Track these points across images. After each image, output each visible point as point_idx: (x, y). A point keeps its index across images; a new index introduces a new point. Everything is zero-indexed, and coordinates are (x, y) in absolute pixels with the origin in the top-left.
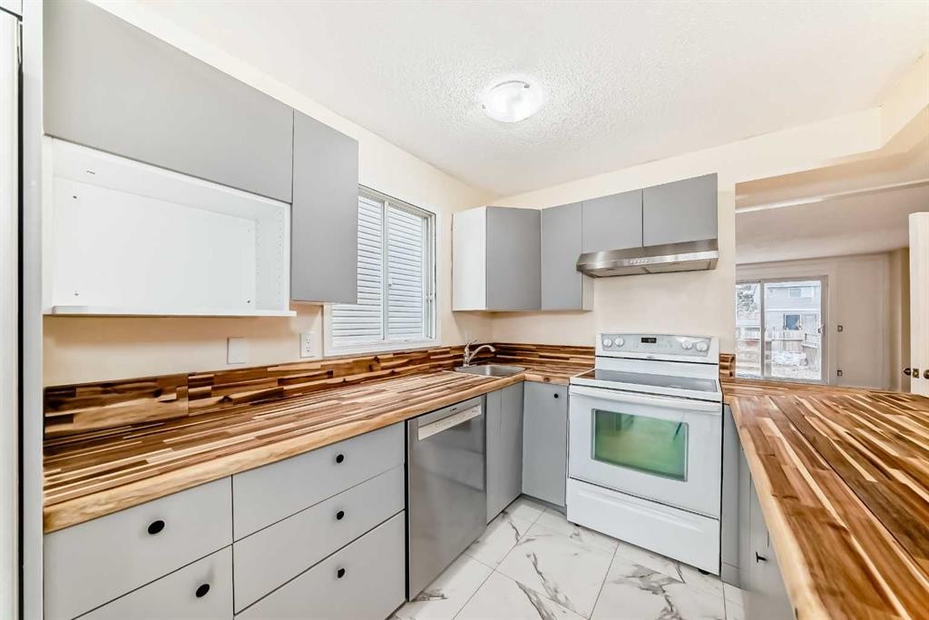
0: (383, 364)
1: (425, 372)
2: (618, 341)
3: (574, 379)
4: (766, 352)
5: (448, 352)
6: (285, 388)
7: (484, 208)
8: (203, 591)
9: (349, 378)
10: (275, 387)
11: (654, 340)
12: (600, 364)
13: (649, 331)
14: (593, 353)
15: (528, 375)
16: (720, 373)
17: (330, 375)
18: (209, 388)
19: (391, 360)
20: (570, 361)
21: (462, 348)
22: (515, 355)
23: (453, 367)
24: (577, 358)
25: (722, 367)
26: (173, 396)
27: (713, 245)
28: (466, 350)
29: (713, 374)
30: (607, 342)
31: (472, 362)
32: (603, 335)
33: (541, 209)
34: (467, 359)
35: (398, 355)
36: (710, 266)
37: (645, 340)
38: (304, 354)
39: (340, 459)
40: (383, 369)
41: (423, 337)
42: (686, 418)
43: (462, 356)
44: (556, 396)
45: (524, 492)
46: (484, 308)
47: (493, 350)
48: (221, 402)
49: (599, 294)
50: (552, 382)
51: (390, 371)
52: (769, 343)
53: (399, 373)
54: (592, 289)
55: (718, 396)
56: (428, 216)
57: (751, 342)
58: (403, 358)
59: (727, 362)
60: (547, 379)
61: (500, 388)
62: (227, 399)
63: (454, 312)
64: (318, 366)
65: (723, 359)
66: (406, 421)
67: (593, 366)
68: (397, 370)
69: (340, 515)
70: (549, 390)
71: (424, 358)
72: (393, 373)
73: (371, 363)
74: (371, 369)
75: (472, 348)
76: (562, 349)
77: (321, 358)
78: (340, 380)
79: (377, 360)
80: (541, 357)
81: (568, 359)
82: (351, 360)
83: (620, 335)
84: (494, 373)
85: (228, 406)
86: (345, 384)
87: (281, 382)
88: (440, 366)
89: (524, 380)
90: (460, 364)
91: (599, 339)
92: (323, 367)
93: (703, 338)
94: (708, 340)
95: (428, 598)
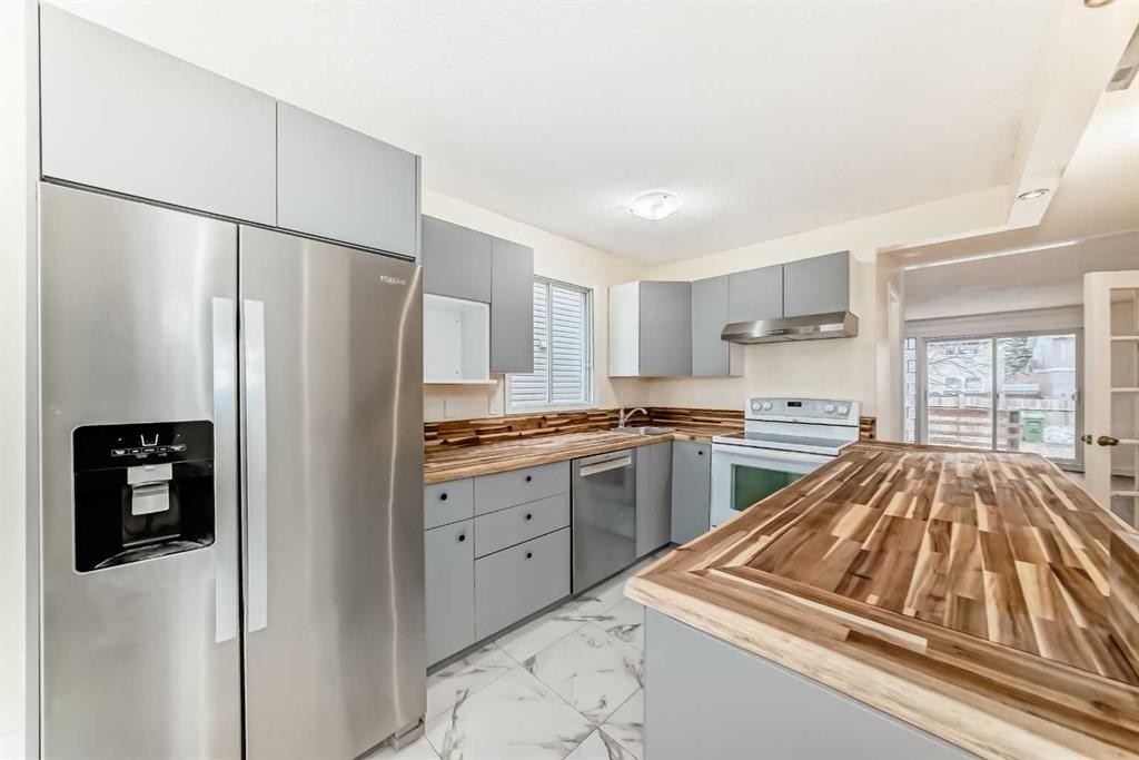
0: (550, 423)
1: (585, 431)
2: (766, 405)
3: (716, 438)
5: (604, 415)
6: (481, 437)
7: (637, 283)
8: (462, 538)
9: (524, 433)
10: (473, 435)
11: (799, 405)
12: (749, 427)
13: (794, 395)
14: (743, 417)
15: (677, 435)
16: (860, 435)
17: (510, 429)
18: (435, 433)
19: (555, 419)
20: (719, 424)
21: (618, 411)
22: (670, 418)
23: (608, 428)
24: (728, 421)
25: (862, 430)
28: (622, 413)
29: (853, 436)
30: (756, 406)
31: (626, 424)
32: (752, 400)
33: (691, 280)
34: (622, 421)
35: (562, 415)
37: (790, 404)
38: (492, 412)
39: (529, 479)
40: (550, 426)
41: (582, 400)
43: (617, 419)
44: (700, 453)
45: (673, 540)
46: (637, 374)
47: (645, 412)
48: (442, 443)
49: (750, 362)
50: (698, 440)
51: (554, 429)
53: (562, 431)
54: (743, 354)
56: (586, 291)
58: (565, 418)
59: (867, 424)
60: (693, 438)
61: (649, 444)
62: (445, 442)
63: (610, 378)
64: (501, 421)
65: (863, 421)
66: (571, 460)
67: (743, 429)
68: (561, 428)
69: (529, 517)
70: (694, 449)
71: (583, 419)
72: (557, 431)
73: (541, 421)
74: (540, 426)
75: (627, 411)
76: (715, 413)
77: (502, 416)
78: (517, 433)
79: (544, 419)
80: (694, 420)
81: (719, 422)
82: (524, 418)
83: (768, 400)
84: (647, 433)
85: (446, 447)
86: (521, 437)
87: (479, 432)
88: (597, 426)
89: (672, 440)
90: (617, 425)
91: (748, 401)
92: (505, 423)
93: (843, 402)
94: (848, 404)
95: (588, 599)
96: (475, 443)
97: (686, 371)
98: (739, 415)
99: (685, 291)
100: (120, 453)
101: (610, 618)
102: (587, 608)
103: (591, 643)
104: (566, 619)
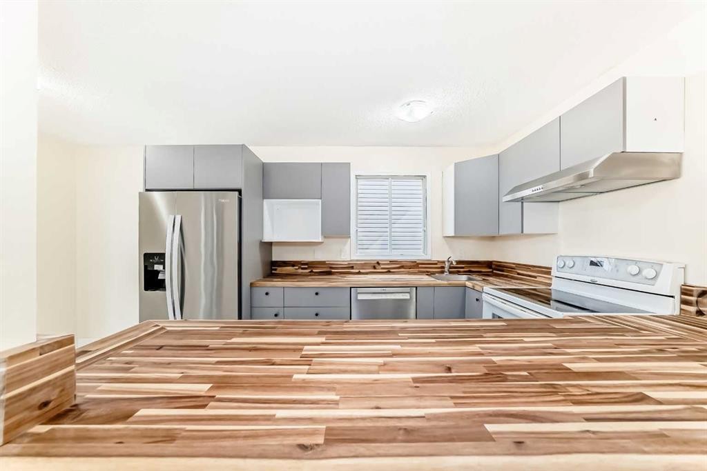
0: (383, 266)
1: (414, 274)
2: (570, 263)
3: (486, 289)
5: (436, 264)
6: (333, 271)
7: (453, 164)
8: (276, 316)
9: (362, 271)
10: (328, 269)
12: (555, 284)
16: (681, 309)
17: (352, 268)
18: (306, 266)
19: (388, 264)
20: (538, 279)
22: (503, 271)
24: (541, 277)
25: (684, 302)
26: (297, 268)
28: (446, 263)
30: (561, 263)
32: (557, 257)
34: (446, 269)
35: (392, 262)
37: (592, 263)
38: (343, 257)
39: (316, 293)
40: (383, 268)
43: (443, 267)
48: (310, 272)
49: (562, 217)
50: (475, 289)
51: (388, 270)
53: (393, 272)
54: (557, 213)
58: (397, 264)
59: (692, 296)
60: (473, 287)
62: (312, 271)
63: (445, 237)
64: (346, 263)
65: (685, 291)
66: (351, 288)
67: (550, 285)
68: (392, 270)
70: (475, 295)
71: (414, 266)
72: (389, 272)
73: (375, 265)
74: (375, 268)
76: (532, 268)
77: (349, 260)
78: (357, 271)
79: (378, 263)
80: (519, 274)
81: (535, 277)
82: (364, 262)
83: (571, 257)
85: (312, 274)
86: (360, 273)
87: (331, 268)
88: (426, 272)
89: (464, 286)
90: (443, 272)
91: (556, 261)
92: (349, 264)
93: (651, 264)
94: (659, 266)
96: (329, 273)
98: (547, 271)
100: (151, 261)
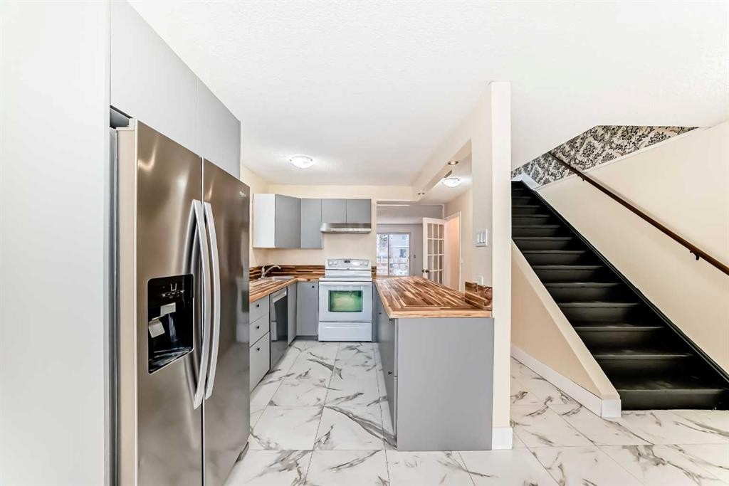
2: (335, 263)
3: (319, 279)
4: (390, 269)
7: (274, 195)
11: (349, 262)
12: (327, 273)
13: (347, 258)
14: (324, 269)
15: (299, 279)
21: (260, 268)
22: (283, 271)
24: (319, 270)
27: (368, 226)
28: (263, 270)
29: (370, 273)
30: (330, 263)
31: (266, 275)
32: (328, 260)
33: (301, 198)
34: (263, 274)
36: (368, 233)
37: (345, 262)
39: (258, 306)
42: (362, 289)
43: (260, 272)
44: (313, 287)
46: (274, 247)
47: (280, 268)
49: (327, 242)
50: (312, 280)
52: (391, 264)
55: (371, 279)
57: (384, 265)
59: (374, 269)
60: (309, 280)
63: (255, 248)
65: (373, 268)
66: (270, 295)
67: (325, 274)
69: (258, 328)
70: (310, 285)
75: (266, 268)
76: (308, 267)
81: (312, 272)
83: (336, 260)
89: (297, 282)
90: (260, 276)
91: (327, 262)
93: (366, 260)
94: (368, 261)
95: (274, 371)
97: (297, 245)
98: (322, 268)
99: (298, 203)
100: (164, 295)
101: (293, 374)
102: (275, 375)
103: (293, 385)
104: (270, 382)
